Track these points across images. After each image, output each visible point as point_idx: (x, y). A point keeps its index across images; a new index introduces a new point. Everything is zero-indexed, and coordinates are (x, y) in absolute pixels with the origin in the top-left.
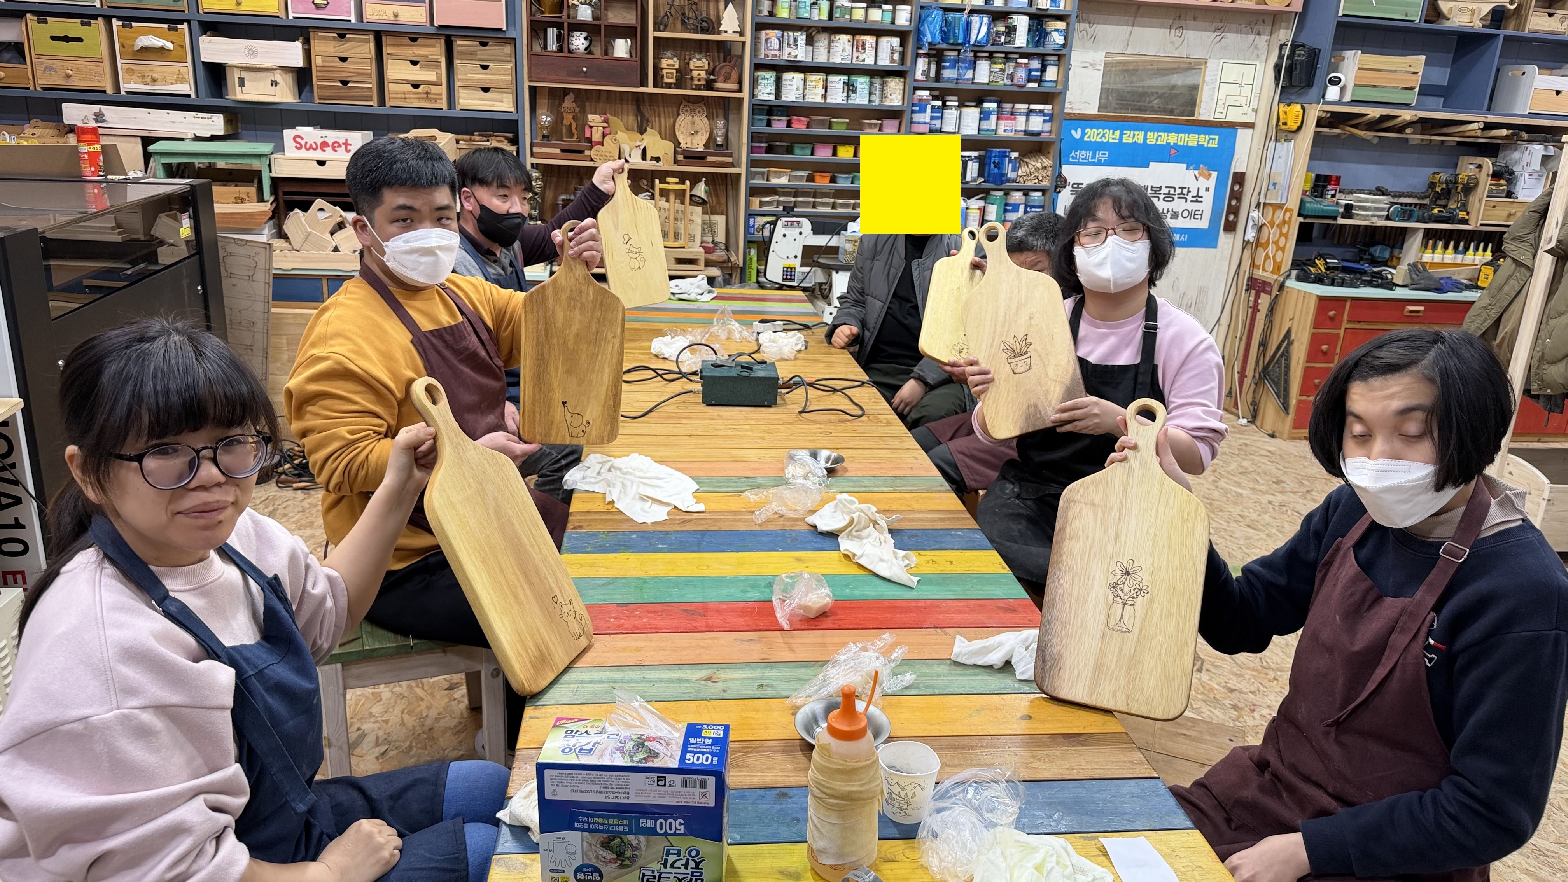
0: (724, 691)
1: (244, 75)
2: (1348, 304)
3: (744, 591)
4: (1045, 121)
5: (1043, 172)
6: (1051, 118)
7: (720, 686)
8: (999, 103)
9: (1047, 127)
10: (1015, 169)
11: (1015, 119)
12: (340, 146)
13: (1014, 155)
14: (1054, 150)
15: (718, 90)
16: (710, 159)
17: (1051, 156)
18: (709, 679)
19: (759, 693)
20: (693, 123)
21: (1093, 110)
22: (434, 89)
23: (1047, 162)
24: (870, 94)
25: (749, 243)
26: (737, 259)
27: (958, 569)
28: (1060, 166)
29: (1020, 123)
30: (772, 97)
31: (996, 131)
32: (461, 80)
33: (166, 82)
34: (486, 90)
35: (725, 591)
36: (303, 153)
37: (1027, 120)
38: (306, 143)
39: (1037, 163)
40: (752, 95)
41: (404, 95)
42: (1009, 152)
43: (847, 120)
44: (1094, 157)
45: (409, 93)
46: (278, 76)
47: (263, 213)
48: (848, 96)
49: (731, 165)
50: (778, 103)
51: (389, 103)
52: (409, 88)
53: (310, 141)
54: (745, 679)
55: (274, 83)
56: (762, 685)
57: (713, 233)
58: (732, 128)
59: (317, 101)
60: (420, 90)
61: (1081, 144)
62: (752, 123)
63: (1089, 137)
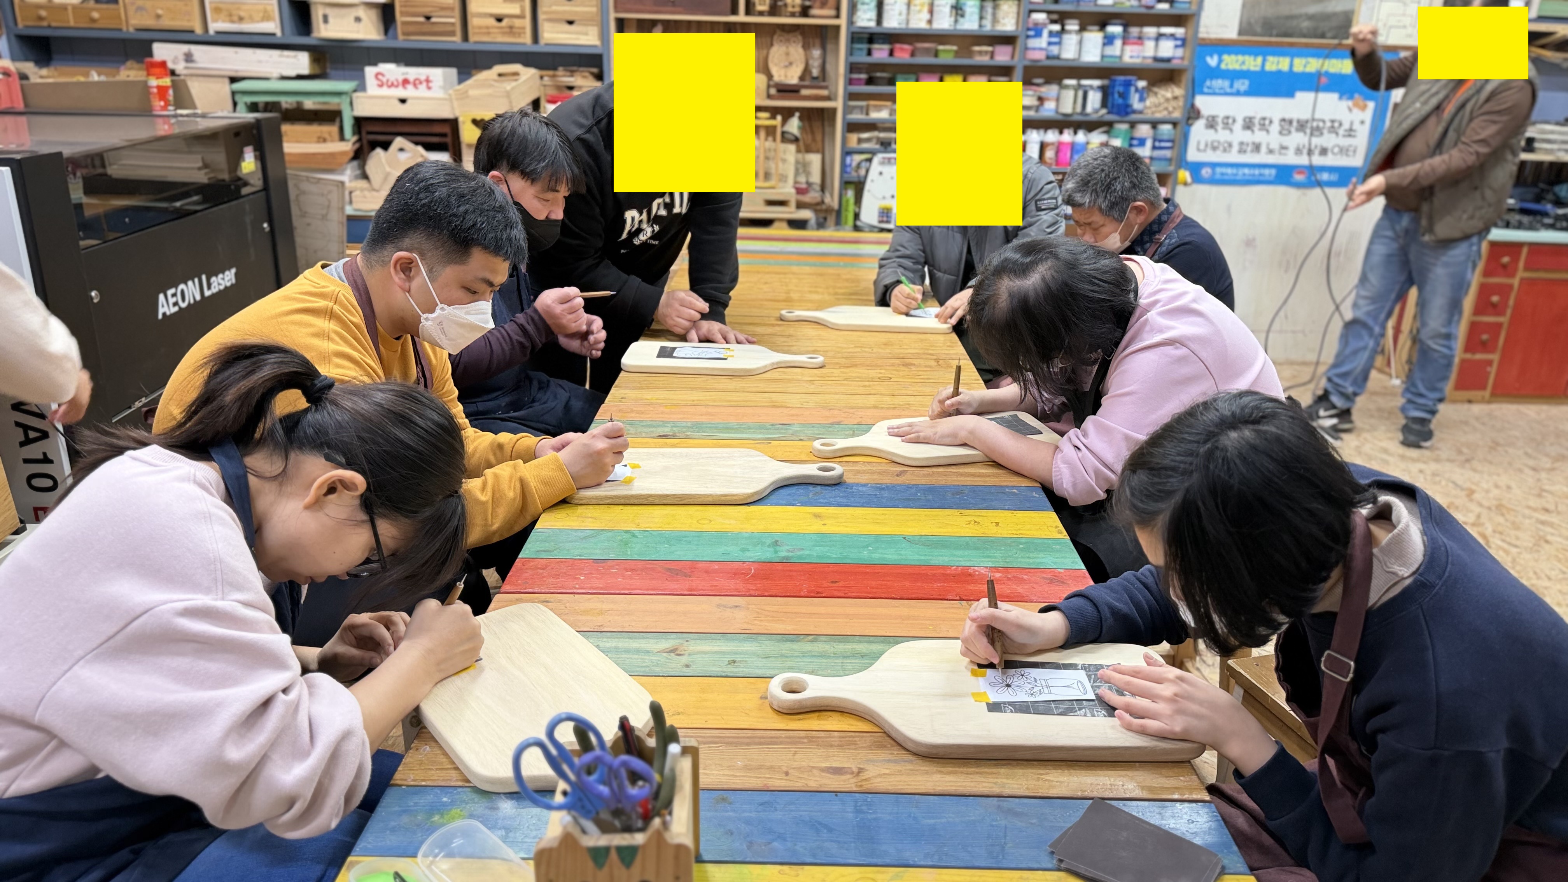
0: (687, 666)
1: (329, 11)
2: (1525, 251)
3: (744, 550)
4: (1176, 46)
5: (1174, 103)
6: (1184, 42)
7: (684, 659)
8: (1126, 26)
9: (1180, 52)
10: (1142, 99)
11: (1142, 44)
12: (421, 83)
13: (1142, 84)
14: (1186, 79)
15: (814, 17)
16: (805, 92)
17: (1183, 84)
18: (673, 651)
19: (730, 670)
20: (787, 54)
21: (1232, 33)
22: (517, 22)
23: (1178, 91)
24: (981, 18)
25: (846, 183)
26: (831, 200)
27: (1004, 531)
28: (1193, 96)
29: (1149, 49)
30: (872, 24)
31: (1120, 57)
32: (545, 13)
33: (252, 20)
34: (571, 23)
35: (722, 549)
36: (385, 91)
37: (1157, 46)
38: (388, 81)
39: (1167, 93)
40: (851, 22)
41: (487, 30)
42: (1136, 81)
43: (955, 48)
44: (1231, 86)
45: (493, 27)
46: (361, 12)
47: (343, 153)
48: (956, 21)
49: (828, 98)
50: (879, 30)
51: (473, 38)
52: (492, 22)
53: (392, 78)
54: (716, 652)
55: (358, 19)
56: (734, 662)
57: (808, 174)
58: (830, 59)
59: (401, 37)
60: (505, 23)
61: (1217, 73)
62: (850, 52)
63: (1227, 65)
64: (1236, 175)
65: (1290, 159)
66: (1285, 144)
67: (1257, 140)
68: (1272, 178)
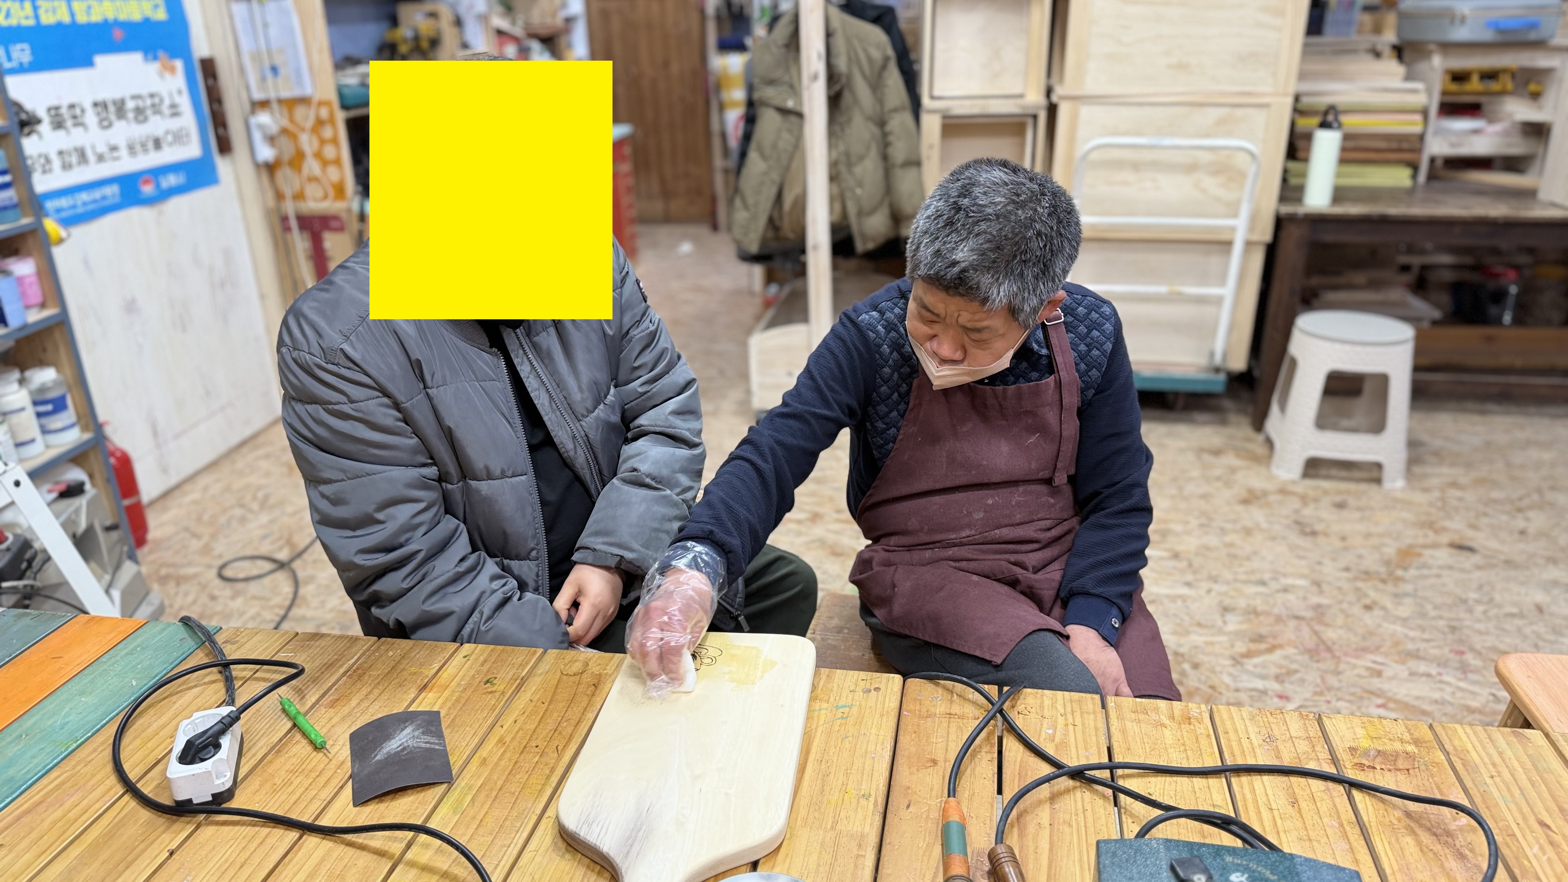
64: (74, 207)
65: (127, 164)
66: (113, 142)
67: (78, 143)
68: (117, 200)
